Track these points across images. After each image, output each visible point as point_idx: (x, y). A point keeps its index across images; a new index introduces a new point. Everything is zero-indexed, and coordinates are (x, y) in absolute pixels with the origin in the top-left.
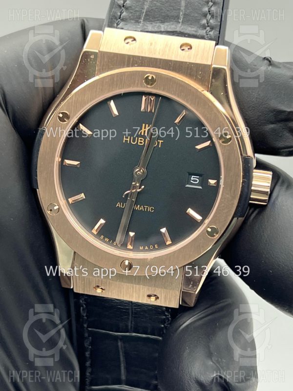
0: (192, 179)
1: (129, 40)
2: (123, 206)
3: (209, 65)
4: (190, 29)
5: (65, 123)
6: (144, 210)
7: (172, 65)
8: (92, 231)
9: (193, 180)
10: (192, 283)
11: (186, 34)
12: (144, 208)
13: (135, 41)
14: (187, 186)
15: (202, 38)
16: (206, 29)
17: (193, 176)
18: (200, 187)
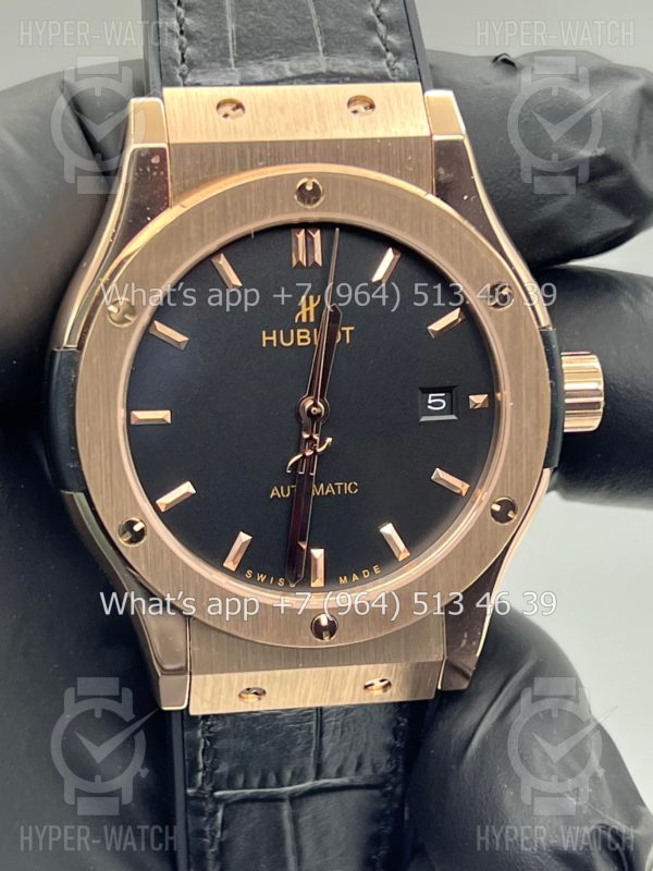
0: (430, 401)
1: (228, 109)
2: (286, 493)
3: (427, 137)
4: (350, 62)
5: (126, 325)
6: (336, 491)
7: (343, 150)
8: (225, 565)
9: (433, 405)
10: (466, 636)
11: (347, 75)
12: (335, 488)
13: (240, 111)
14: (424, 419)
15: (384, 78)
16: (385, 56)
17: (431, 395)
18: (453, 417)
